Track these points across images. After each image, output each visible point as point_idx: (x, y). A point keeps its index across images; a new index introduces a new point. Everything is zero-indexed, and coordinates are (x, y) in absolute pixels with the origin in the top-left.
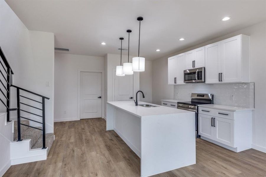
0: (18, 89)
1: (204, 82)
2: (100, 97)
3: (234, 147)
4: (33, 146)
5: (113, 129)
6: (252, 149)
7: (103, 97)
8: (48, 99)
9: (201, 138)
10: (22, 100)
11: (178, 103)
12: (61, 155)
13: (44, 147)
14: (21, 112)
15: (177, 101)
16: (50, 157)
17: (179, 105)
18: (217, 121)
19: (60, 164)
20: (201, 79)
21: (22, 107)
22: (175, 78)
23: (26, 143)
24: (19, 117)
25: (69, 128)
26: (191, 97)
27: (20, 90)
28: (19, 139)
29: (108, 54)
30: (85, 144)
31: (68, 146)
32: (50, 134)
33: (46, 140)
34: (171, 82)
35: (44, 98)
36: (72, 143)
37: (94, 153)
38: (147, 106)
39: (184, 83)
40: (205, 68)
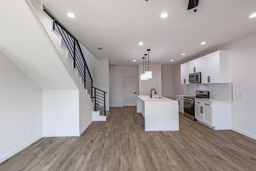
0: (95, 88)
1: (201, 82)
2: (136, 93)
3: (212, 126)
4: (101, 114)
5: (141, 112)
6: (231, 130)
7: (137, 93)
8: (106, 93)
9: (197, 121)
10: (96, 93)
11: (184, 97)
12: (112, 120)
13: (105, 115)
14: (96, 99)
15: (183, 96)
16: (108, 120)
17: (185, 98)
18: (204, 109)
19: (111, 123)
20: (198, 81)
21: (97, 96)
22: (185, 80)
23: (98, 112)
24: (95, 101)
25: (117, 110)
26: (196, 93)
27: (96, 89)
28: (96, 111)
29: (139, 65)
30: (123, 117)
31: (115, 117)
32: (107, 111)
33: (106, 113)
34: (182, 82)
35: (104, 92)
36: (117, 116)
37: (127, 121)
38: (160, 98)
39: (190, 83)
40: (200, 73)
